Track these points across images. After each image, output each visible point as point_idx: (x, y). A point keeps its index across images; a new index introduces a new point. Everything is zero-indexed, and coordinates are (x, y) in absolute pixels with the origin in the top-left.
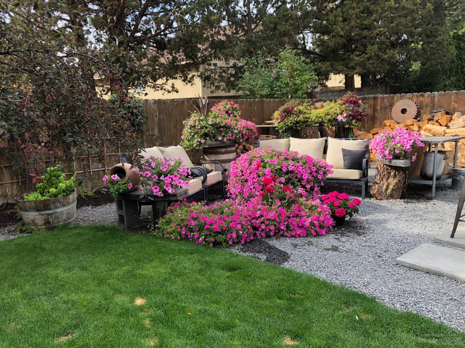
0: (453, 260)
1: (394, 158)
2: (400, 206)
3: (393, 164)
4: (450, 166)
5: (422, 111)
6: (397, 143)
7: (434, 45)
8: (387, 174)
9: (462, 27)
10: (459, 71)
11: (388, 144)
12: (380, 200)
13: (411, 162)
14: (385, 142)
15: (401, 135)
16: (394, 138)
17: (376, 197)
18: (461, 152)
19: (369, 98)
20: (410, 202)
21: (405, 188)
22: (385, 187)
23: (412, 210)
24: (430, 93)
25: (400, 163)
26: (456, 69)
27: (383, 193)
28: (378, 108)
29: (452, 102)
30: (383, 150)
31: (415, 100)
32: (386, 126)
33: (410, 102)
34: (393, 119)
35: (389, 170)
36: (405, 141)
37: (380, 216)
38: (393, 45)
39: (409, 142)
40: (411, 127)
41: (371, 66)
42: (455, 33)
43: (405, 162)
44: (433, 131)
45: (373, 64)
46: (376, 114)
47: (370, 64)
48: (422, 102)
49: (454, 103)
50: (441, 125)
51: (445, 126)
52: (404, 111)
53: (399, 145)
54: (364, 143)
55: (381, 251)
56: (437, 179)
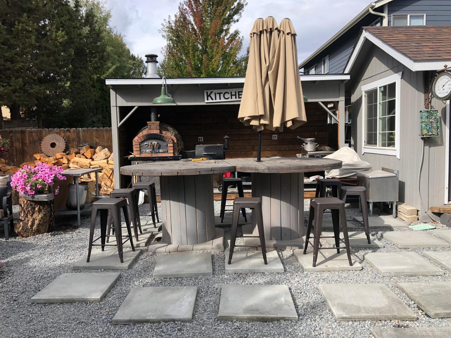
0: (85, 284)
1: (36, 194)
2: (46, 240)
3: (35, 199)
4: (93, 195)
5: (70, 145)
6: (39, 178)
7: (78, 85)
8: (31, 210)
9: (103, 72)
10: (105, 110)
11: (29, 180)
12: (26, 237)
13: (55, 195)
14: (26, 177)
15: (43, 169)
16: (37, 173)
17: (22, 235)
18: (104, 181)
19: (16, 132)
20: (57, 234)
21: (51, 221)
22: (30, 223)
23: (58, 242)
24: (75, 129)
25: (43, 197)
26: (102, 108)
27: (29, 230)
28: (27, 141)
29: (94, 137)
30: (24, 186)
31: (62, 135)
32: (37, 159)
33: (58, 136)
34: (43, 153)
35: (33, 206)
36: (47, 175)
37: (22, 255)
38: (41, 81)
39: (50, 176)
40: (61, 160)
41: (17, 99)
42: (98, 77)
43: (48, 196)
44: (80, 163)
45: (20, 96)
46: (25, 148)
47: (17, 97)
48: (69, 137)
49: (96, 139)
50: (87, 158)
51: (90, 159)
52: (53, 145)
53: (40, 180)
54: (6, 180)
55: (18, 294)
56: (81, 209)
